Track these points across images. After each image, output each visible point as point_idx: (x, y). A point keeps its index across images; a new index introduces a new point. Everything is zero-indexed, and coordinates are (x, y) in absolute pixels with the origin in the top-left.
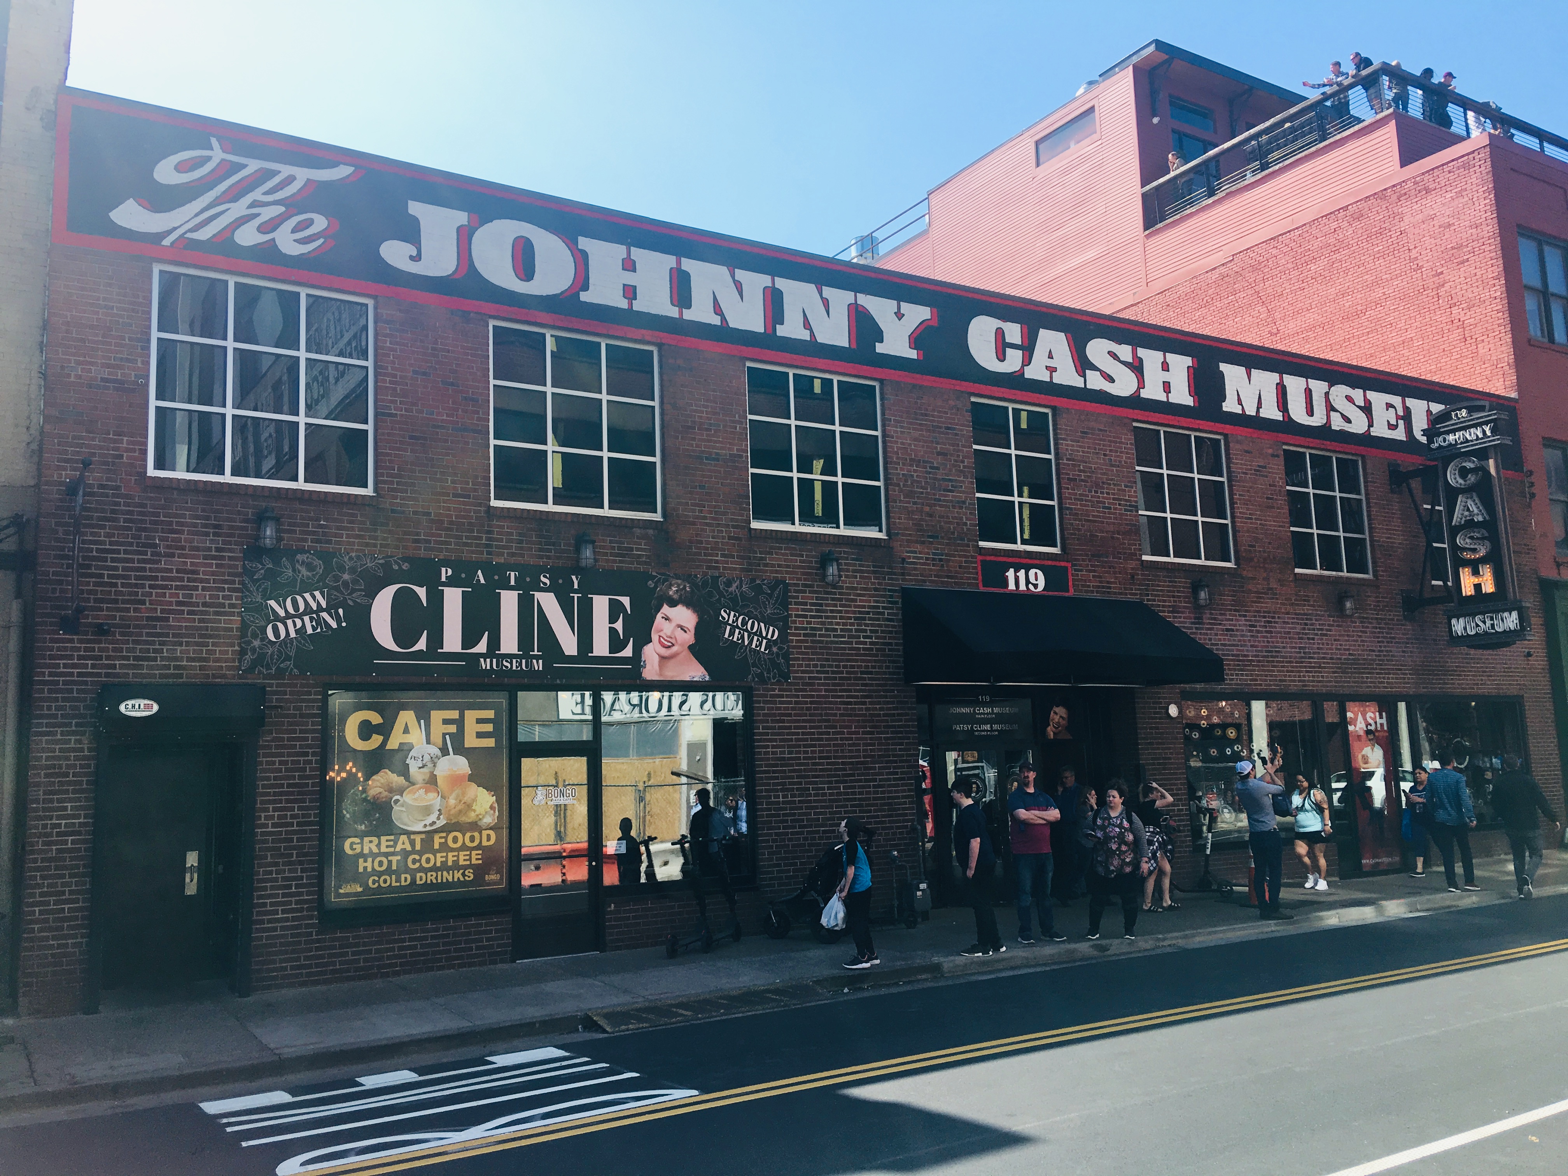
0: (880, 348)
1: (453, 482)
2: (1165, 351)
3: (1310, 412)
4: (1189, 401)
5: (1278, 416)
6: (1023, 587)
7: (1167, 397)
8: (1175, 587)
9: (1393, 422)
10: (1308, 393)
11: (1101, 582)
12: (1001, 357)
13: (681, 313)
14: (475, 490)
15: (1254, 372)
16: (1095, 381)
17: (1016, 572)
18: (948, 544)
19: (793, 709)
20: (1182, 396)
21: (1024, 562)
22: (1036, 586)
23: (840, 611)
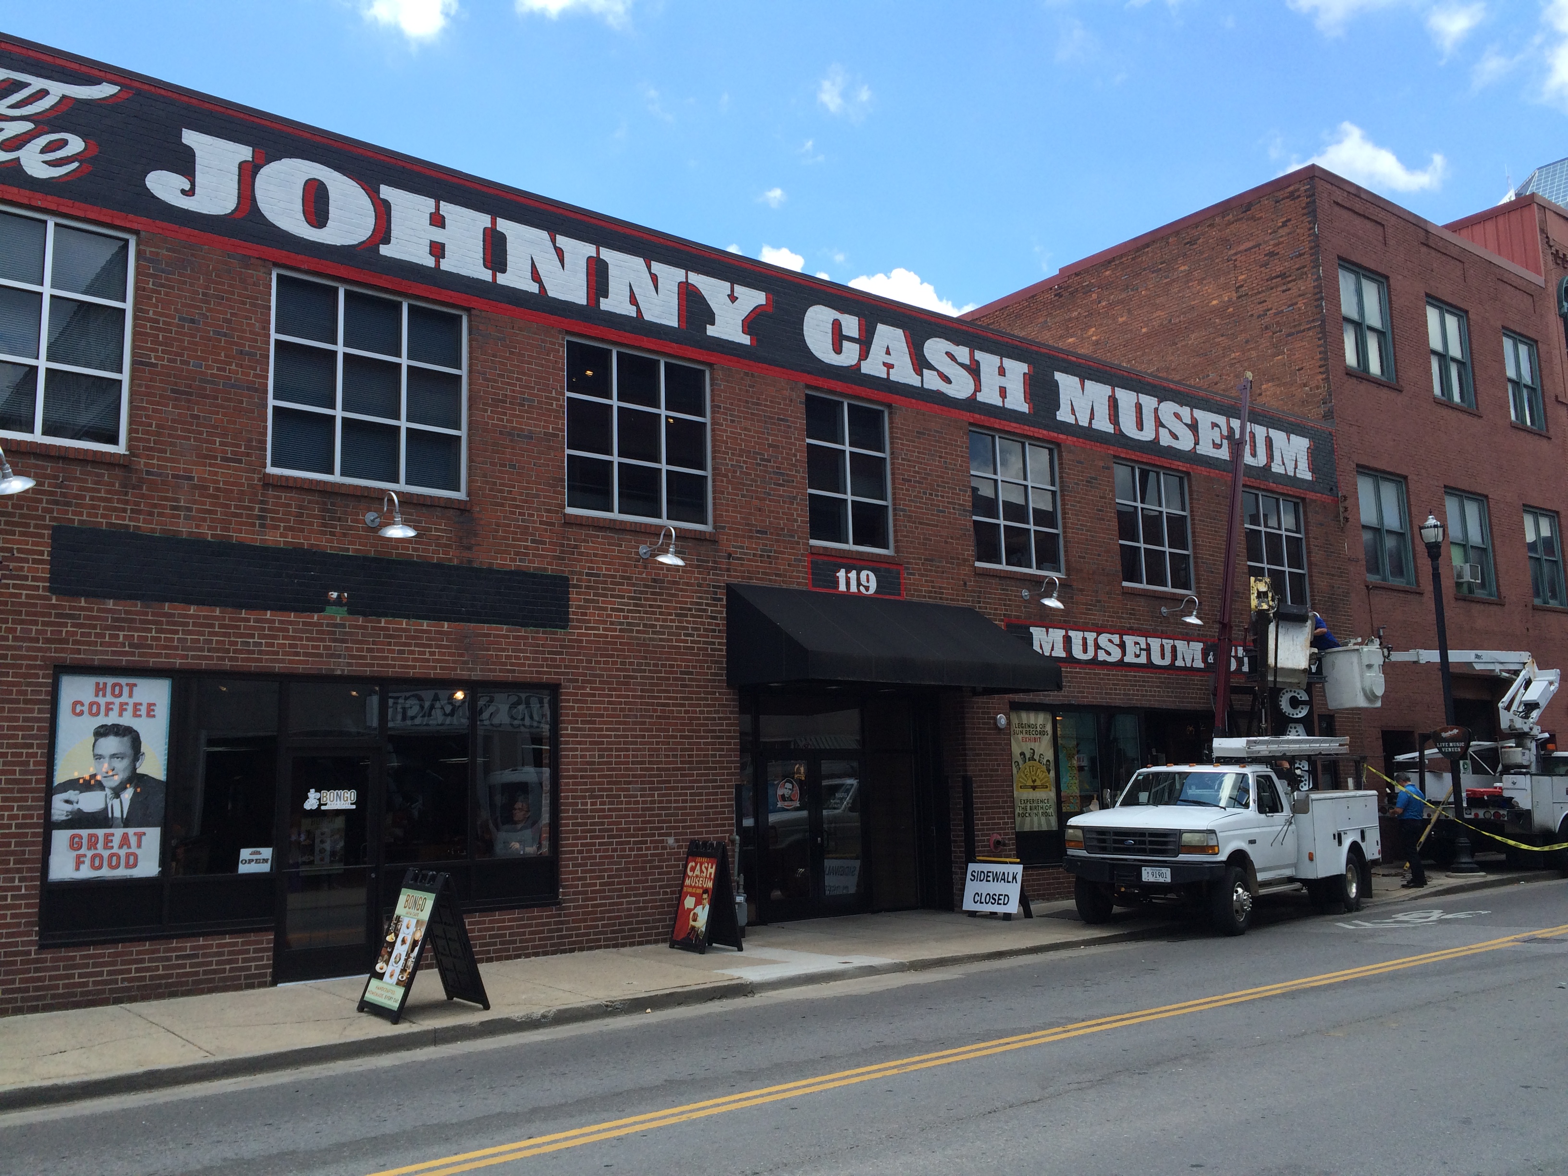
0: (711, 331)
1: (221, 444)
2: (1002, 356)
3: (1140, 426)
4: (1024, 408)
5: (1109, 428)
6: (854, 588)
7: (1003, 402)
8: (1007, 595)
9: (1218, 441)
10: (1139, 407)
11: (933, 587)
12: (838, 349)
13: (494, 277)
14: (248, 455)
15: (1087, 383)
16: (932, 382)
17: (847, 572)
18: (777, 541)
19: (605, 709)
20: (1017, 401)
21: (855, 563)
22: (867, 588)
23: (660, 607)
